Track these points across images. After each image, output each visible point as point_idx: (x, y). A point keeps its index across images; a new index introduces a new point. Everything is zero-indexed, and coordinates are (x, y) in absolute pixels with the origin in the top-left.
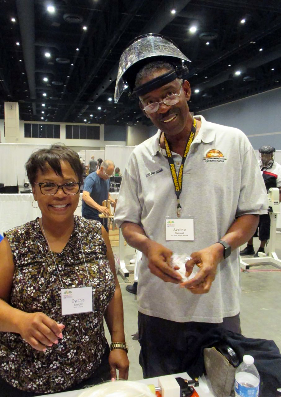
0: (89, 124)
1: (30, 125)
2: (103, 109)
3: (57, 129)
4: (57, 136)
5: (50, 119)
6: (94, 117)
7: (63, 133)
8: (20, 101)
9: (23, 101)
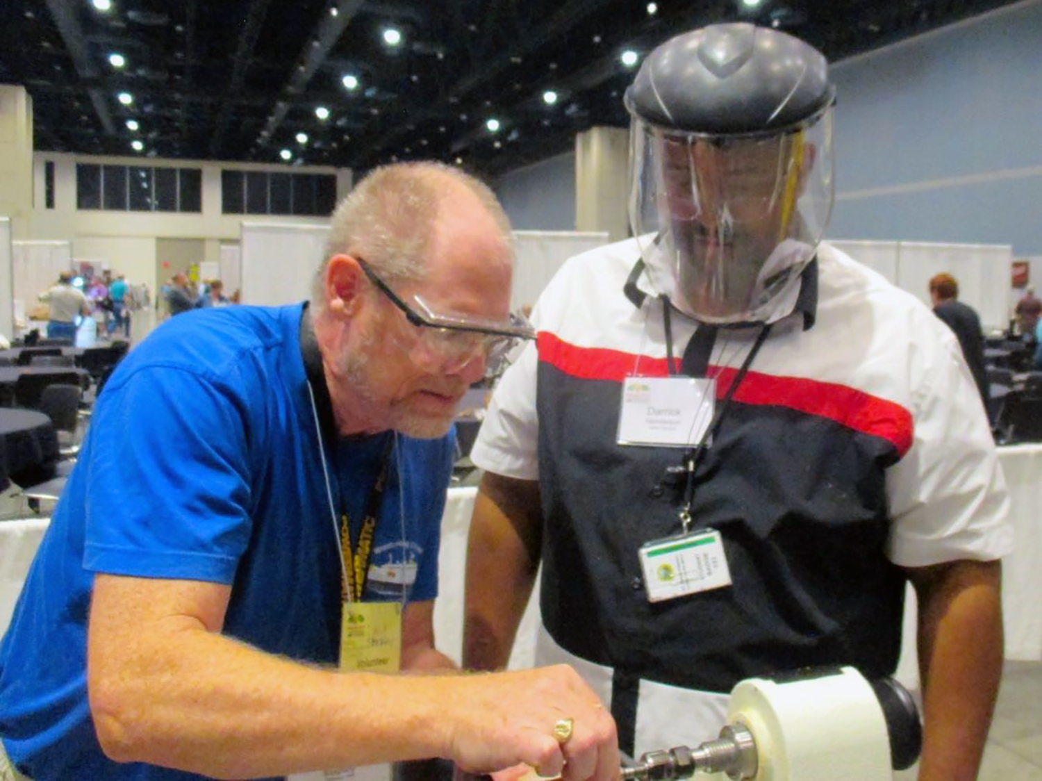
0: (299, 168)
1: (94, 169)
2: (334, 116)
3: (193, 182)
4: (192, 203)
5: (164, 150)
6: (309, 144)
7: (212, 194)
8: (33, 82)
9: (41, 82)
